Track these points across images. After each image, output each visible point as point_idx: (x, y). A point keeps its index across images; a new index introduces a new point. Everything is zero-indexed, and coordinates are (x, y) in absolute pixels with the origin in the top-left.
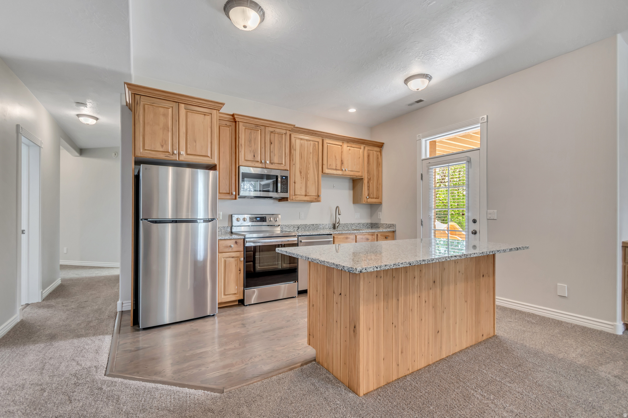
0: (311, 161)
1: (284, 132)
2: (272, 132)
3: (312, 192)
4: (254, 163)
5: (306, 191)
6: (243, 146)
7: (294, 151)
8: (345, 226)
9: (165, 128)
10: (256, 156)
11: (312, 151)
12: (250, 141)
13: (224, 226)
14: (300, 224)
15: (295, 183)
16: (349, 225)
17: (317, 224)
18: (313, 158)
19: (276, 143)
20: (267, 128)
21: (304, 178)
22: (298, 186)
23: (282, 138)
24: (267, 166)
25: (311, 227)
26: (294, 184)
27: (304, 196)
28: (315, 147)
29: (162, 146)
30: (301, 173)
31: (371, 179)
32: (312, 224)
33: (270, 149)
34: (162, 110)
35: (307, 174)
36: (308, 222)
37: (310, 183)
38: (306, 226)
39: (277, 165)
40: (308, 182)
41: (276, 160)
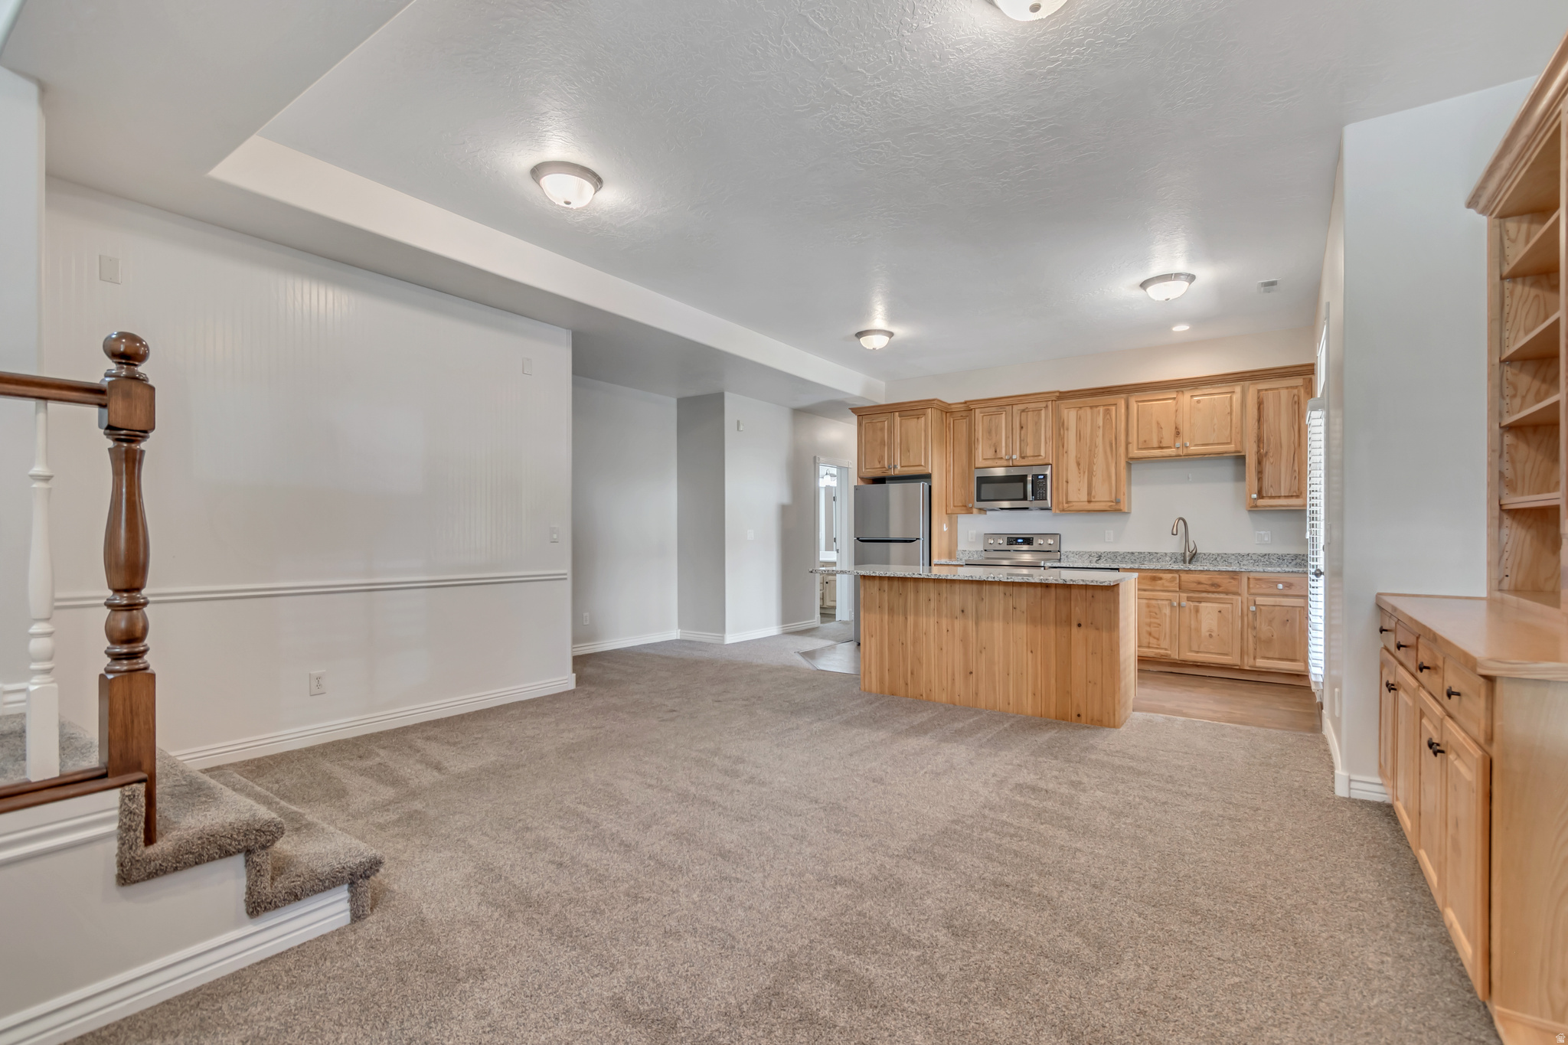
0: (1099, 441)
1: (1044, 404)
2: (1023, 411)
3: (1102, 494)
4: (996, 461)
5: (1089, 494)
6: (980, 440)
7: (1066, 432)
8: (1218, 559)
9: (883, 443)
10: (998, 451)
11: (1101, 424)
12: (990, 432)
13: (977, 549)
14: (1102, 551)
15: (1067, 482)
16: (1233, 557)
17: (1143, 551)
18: (1103, 435)
19: (1030, 427)
20: (1014, 406)
21: (1084, 472)
22: (1072, 488)
23: (1039, 416)
24: (1015, 463)
25: (1127, 558)
26: (1065, 483)
27: (1086, 503)
28: (1108, 416)
29: (880, 462)
30: (1078, 464)
31: (1271, 454)
32: (1130, 551)
33: (1020, 437)
34: (879, 425)
35: (1091, 464)
36: (1122, 548)
37: (1097, 481)
38: (1115, 555)
39: (1032, 458)
40: (1094, 479)
41: (1029, 451)
